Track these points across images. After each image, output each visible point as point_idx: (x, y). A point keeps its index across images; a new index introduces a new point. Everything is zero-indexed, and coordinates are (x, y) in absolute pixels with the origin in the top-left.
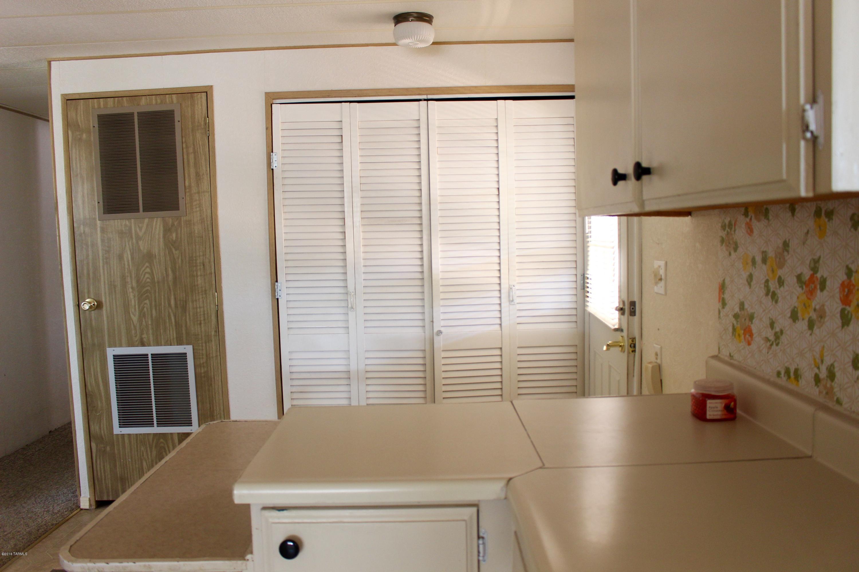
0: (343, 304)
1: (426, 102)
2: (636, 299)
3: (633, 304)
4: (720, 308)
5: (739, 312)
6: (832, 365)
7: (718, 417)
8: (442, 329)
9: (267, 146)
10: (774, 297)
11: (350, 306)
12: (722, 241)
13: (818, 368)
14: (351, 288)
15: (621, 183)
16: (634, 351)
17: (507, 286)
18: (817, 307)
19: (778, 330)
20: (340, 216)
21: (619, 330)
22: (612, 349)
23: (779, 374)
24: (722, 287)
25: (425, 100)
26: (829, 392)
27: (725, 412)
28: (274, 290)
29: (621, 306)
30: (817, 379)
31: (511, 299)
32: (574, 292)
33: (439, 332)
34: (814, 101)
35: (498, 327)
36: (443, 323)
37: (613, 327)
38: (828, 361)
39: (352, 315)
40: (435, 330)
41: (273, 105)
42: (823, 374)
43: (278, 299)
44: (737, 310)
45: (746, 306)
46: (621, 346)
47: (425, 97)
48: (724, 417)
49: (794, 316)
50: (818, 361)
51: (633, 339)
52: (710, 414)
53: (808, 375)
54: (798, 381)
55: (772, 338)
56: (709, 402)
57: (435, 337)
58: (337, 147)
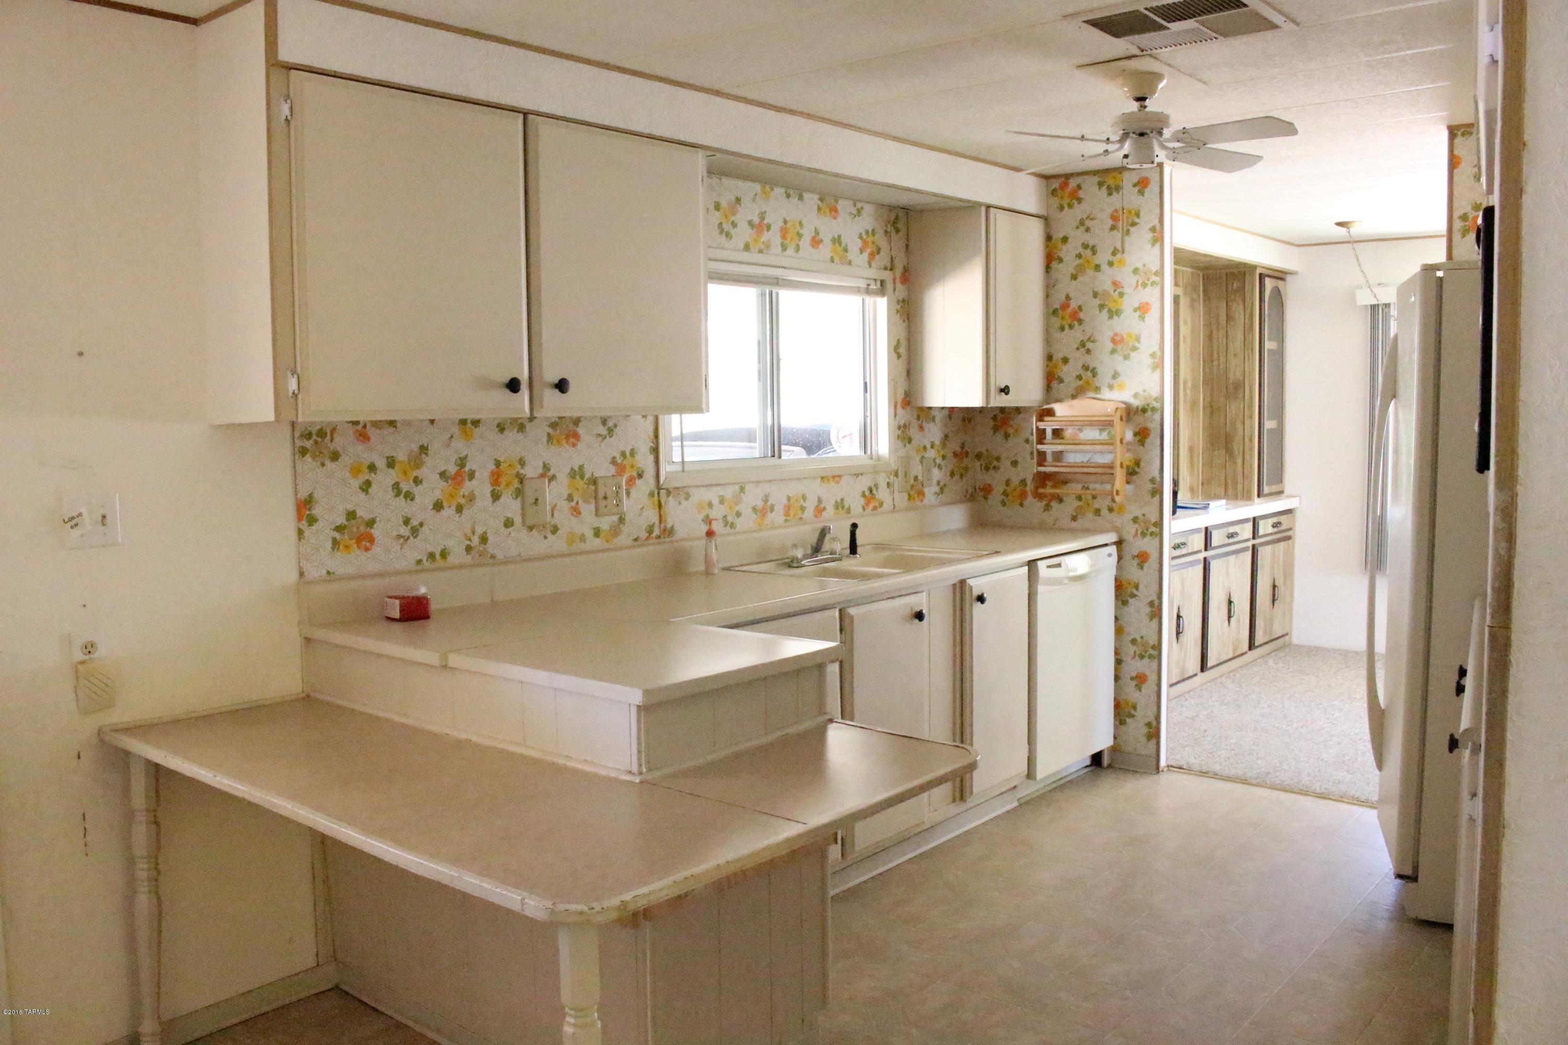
5: (345, 522)
6: (485, 533)
13: (470, 540)
18: (466, 494)
38: (479, 530)
42: (476, 540)
50: (469, 534)
54: (446, 558)
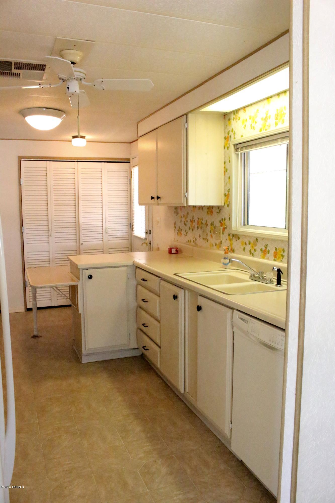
0: (47, 234)
1: (77, 162)
2: (151, 229)
3: (150, 231)
4: (175, 228)
7: (174, 253)
8: (83, 243)
9: (19, 177)
10: (186, 225)
11: (50, 235)
12: (175, 212)
14: (50, 228)
15: (153, 199)
16: (150, 245)
17: (105, 227)
19: (187, 232)
20: (46, 202)
21: (146, 239)
22: (144, 245)
23: (187, 242)
24: (175, 224)
25: (77, 161)
26: (196, 243)
27: (176, 251)
28: (21, 230)
29: (146, 232)
30: (194, 241)
31: (106, 232)
32: (127, 229)
33: (82, 244)
34: (187, 192)
35: (102, 242)
36: (83, 241)
37: (144, 238)
39: (50, 238)
40: (81, 243)
41: (21, 161)
43: (23, 233)
44: (178, 229)
45: (180, 227)
46: (146, 244)
47: (77, 160)
48: (176, 253)
49: (190, 229)
51: (150, 241)
52: (173, 252)
53: (192, 241)
55: (185, 234)
56: (172, 249)
57: (81, 246)
58: (45, 177)
